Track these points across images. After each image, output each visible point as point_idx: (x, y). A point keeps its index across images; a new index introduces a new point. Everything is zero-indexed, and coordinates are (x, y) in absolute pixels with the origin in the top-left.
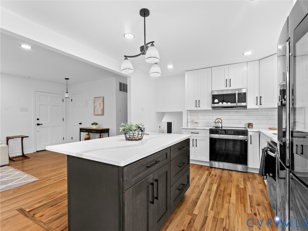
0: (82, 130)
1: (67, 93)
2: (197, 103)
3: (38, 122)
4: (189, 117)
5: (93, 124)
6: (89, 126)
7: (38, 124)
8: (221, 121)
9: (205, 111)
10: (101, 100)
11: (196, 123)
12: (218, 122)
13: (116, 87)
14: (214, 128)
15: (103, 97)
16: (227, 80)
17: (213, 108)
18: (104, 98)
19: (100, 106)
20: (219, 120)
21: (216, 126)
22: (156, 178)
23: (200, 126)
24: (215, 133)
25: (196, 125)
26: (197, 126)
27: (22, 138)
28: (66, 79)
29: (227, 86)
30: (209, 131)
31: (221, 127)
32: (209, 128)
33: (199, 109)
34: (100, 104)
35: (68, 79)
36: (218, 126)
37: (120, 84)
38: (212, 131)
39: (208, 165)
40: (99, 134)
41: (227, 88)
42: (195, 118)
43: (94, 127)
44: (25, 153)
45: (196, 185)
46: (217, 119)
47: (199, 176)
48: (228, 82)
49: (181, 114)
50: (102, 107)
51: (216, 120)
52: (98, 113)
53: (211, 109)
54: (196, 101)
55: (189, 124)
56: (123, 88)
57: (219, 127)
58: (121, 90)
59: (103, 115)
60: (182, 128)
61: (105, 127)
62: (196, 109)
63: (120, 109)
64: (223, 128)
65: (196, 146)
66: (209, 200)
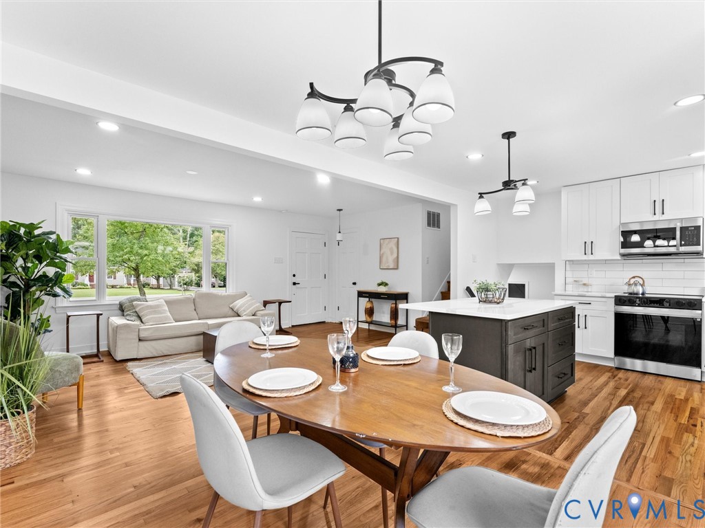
0: (361, 294)
1: (340, 232)
2: (589, 247)
3: (295, 280)
4: (569, 274)
5: (379, 285)
6: (373, 288)
7: (294, 284)
8: (641, 282)
9: (606, 262)
10: (393, 244)
11: (584, 284)
12: (636, 285)
13: (421, 219)
14: (627, 295)
15: (398, 238)
16: (655, 201)
17: (623, 255)
18: (400, 240)
19: (392, 254)
20: (636, 279)
21: (631, 291)
22: (533, 345)
23: (595, 290)
24: (627, 303)
25: (585, 289)
26: (588, 292)
27: (280, 303)
28: (338, 210)
29: (655, 214)
30: (613, 299)
31: (643, 294)
32: (613, 295)
33: (591, 257)
34: (391, 250)
35: (342, 210)
36: (635, 292)
37: (429, 213)
38: (619, 301)
39: (611, 364)
40: (394, 302)
41: (656, 218)
42: (582, 275)
43: (382, 289)
44: (283, 327)
45: (586, 387)
46: (634, 277)
47: (592, 378)
48: (658, 206)
49: (551, 267)
50: (395, 255)
51: (630, 279)
52: (388, 266)
53: (619, 257)
54: (585, 243)
55: (569, 287)
56: (433, 220)
57: (637, 294)
58: (429, 225)
59: (397, 269)
60: (553, 293)
61: (399, 289)
62: (585, 258)
63: (428, 258)
64: (647, 295)
65: (586, 328)
66: (611, 404)
